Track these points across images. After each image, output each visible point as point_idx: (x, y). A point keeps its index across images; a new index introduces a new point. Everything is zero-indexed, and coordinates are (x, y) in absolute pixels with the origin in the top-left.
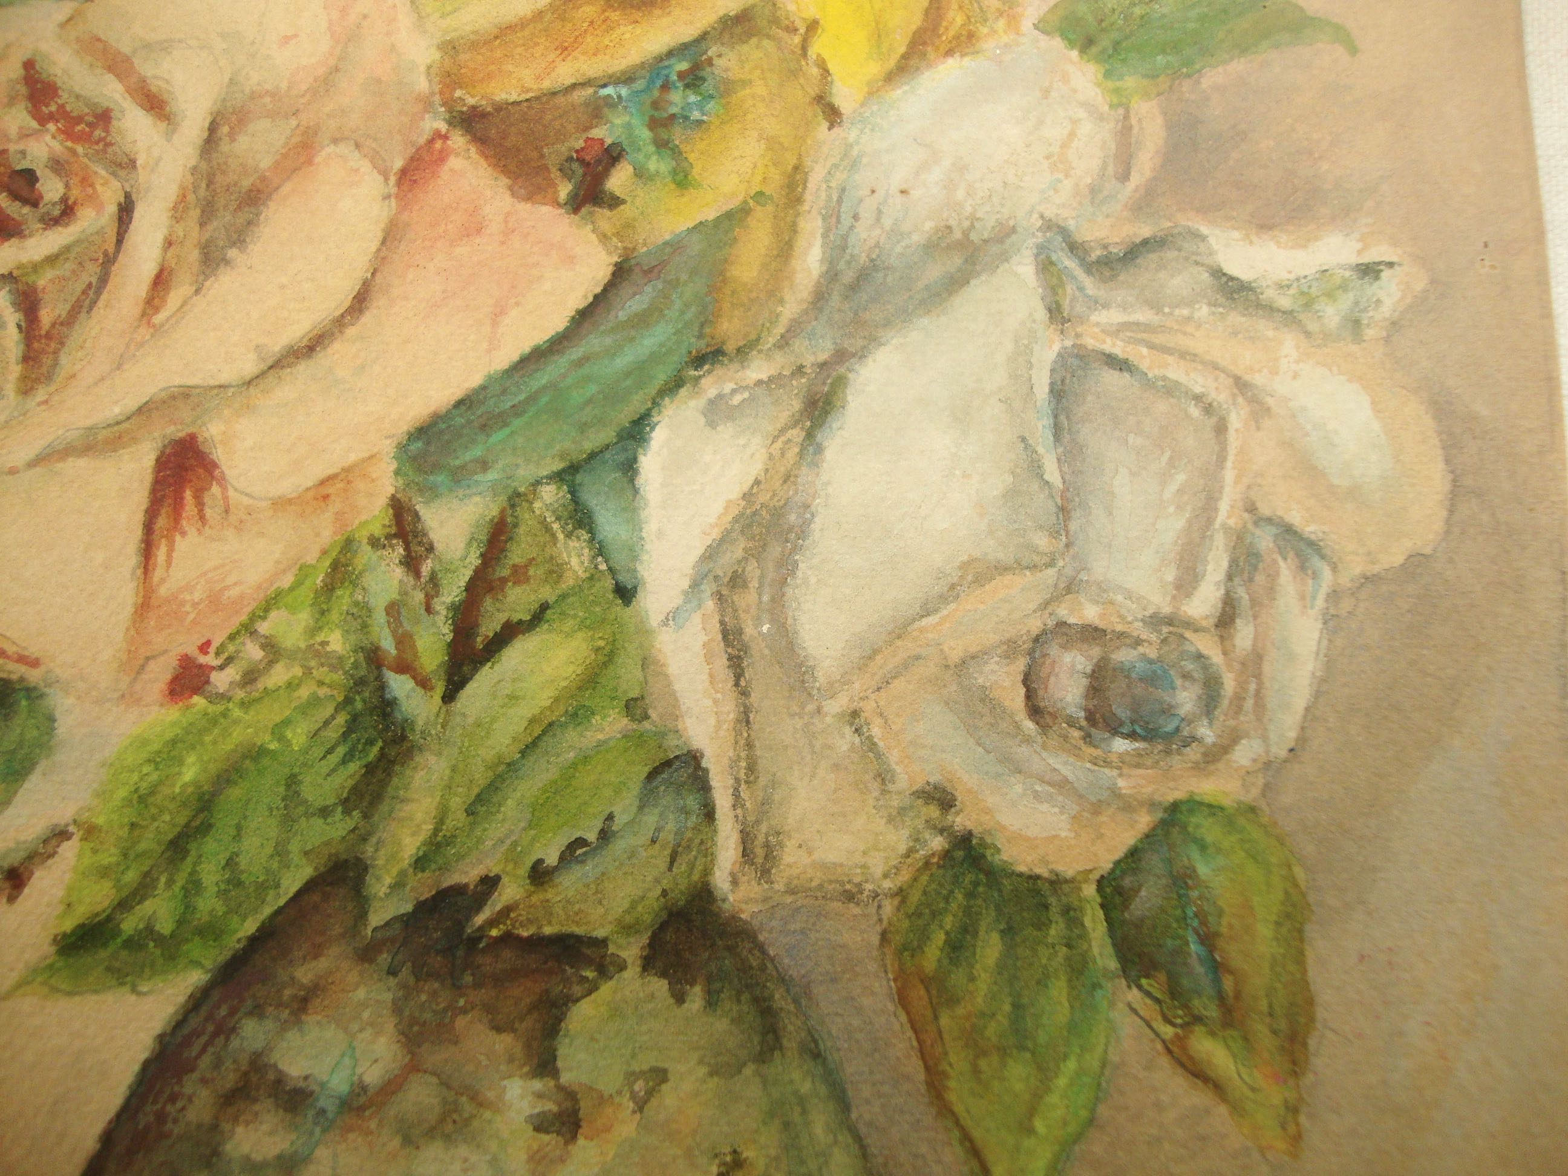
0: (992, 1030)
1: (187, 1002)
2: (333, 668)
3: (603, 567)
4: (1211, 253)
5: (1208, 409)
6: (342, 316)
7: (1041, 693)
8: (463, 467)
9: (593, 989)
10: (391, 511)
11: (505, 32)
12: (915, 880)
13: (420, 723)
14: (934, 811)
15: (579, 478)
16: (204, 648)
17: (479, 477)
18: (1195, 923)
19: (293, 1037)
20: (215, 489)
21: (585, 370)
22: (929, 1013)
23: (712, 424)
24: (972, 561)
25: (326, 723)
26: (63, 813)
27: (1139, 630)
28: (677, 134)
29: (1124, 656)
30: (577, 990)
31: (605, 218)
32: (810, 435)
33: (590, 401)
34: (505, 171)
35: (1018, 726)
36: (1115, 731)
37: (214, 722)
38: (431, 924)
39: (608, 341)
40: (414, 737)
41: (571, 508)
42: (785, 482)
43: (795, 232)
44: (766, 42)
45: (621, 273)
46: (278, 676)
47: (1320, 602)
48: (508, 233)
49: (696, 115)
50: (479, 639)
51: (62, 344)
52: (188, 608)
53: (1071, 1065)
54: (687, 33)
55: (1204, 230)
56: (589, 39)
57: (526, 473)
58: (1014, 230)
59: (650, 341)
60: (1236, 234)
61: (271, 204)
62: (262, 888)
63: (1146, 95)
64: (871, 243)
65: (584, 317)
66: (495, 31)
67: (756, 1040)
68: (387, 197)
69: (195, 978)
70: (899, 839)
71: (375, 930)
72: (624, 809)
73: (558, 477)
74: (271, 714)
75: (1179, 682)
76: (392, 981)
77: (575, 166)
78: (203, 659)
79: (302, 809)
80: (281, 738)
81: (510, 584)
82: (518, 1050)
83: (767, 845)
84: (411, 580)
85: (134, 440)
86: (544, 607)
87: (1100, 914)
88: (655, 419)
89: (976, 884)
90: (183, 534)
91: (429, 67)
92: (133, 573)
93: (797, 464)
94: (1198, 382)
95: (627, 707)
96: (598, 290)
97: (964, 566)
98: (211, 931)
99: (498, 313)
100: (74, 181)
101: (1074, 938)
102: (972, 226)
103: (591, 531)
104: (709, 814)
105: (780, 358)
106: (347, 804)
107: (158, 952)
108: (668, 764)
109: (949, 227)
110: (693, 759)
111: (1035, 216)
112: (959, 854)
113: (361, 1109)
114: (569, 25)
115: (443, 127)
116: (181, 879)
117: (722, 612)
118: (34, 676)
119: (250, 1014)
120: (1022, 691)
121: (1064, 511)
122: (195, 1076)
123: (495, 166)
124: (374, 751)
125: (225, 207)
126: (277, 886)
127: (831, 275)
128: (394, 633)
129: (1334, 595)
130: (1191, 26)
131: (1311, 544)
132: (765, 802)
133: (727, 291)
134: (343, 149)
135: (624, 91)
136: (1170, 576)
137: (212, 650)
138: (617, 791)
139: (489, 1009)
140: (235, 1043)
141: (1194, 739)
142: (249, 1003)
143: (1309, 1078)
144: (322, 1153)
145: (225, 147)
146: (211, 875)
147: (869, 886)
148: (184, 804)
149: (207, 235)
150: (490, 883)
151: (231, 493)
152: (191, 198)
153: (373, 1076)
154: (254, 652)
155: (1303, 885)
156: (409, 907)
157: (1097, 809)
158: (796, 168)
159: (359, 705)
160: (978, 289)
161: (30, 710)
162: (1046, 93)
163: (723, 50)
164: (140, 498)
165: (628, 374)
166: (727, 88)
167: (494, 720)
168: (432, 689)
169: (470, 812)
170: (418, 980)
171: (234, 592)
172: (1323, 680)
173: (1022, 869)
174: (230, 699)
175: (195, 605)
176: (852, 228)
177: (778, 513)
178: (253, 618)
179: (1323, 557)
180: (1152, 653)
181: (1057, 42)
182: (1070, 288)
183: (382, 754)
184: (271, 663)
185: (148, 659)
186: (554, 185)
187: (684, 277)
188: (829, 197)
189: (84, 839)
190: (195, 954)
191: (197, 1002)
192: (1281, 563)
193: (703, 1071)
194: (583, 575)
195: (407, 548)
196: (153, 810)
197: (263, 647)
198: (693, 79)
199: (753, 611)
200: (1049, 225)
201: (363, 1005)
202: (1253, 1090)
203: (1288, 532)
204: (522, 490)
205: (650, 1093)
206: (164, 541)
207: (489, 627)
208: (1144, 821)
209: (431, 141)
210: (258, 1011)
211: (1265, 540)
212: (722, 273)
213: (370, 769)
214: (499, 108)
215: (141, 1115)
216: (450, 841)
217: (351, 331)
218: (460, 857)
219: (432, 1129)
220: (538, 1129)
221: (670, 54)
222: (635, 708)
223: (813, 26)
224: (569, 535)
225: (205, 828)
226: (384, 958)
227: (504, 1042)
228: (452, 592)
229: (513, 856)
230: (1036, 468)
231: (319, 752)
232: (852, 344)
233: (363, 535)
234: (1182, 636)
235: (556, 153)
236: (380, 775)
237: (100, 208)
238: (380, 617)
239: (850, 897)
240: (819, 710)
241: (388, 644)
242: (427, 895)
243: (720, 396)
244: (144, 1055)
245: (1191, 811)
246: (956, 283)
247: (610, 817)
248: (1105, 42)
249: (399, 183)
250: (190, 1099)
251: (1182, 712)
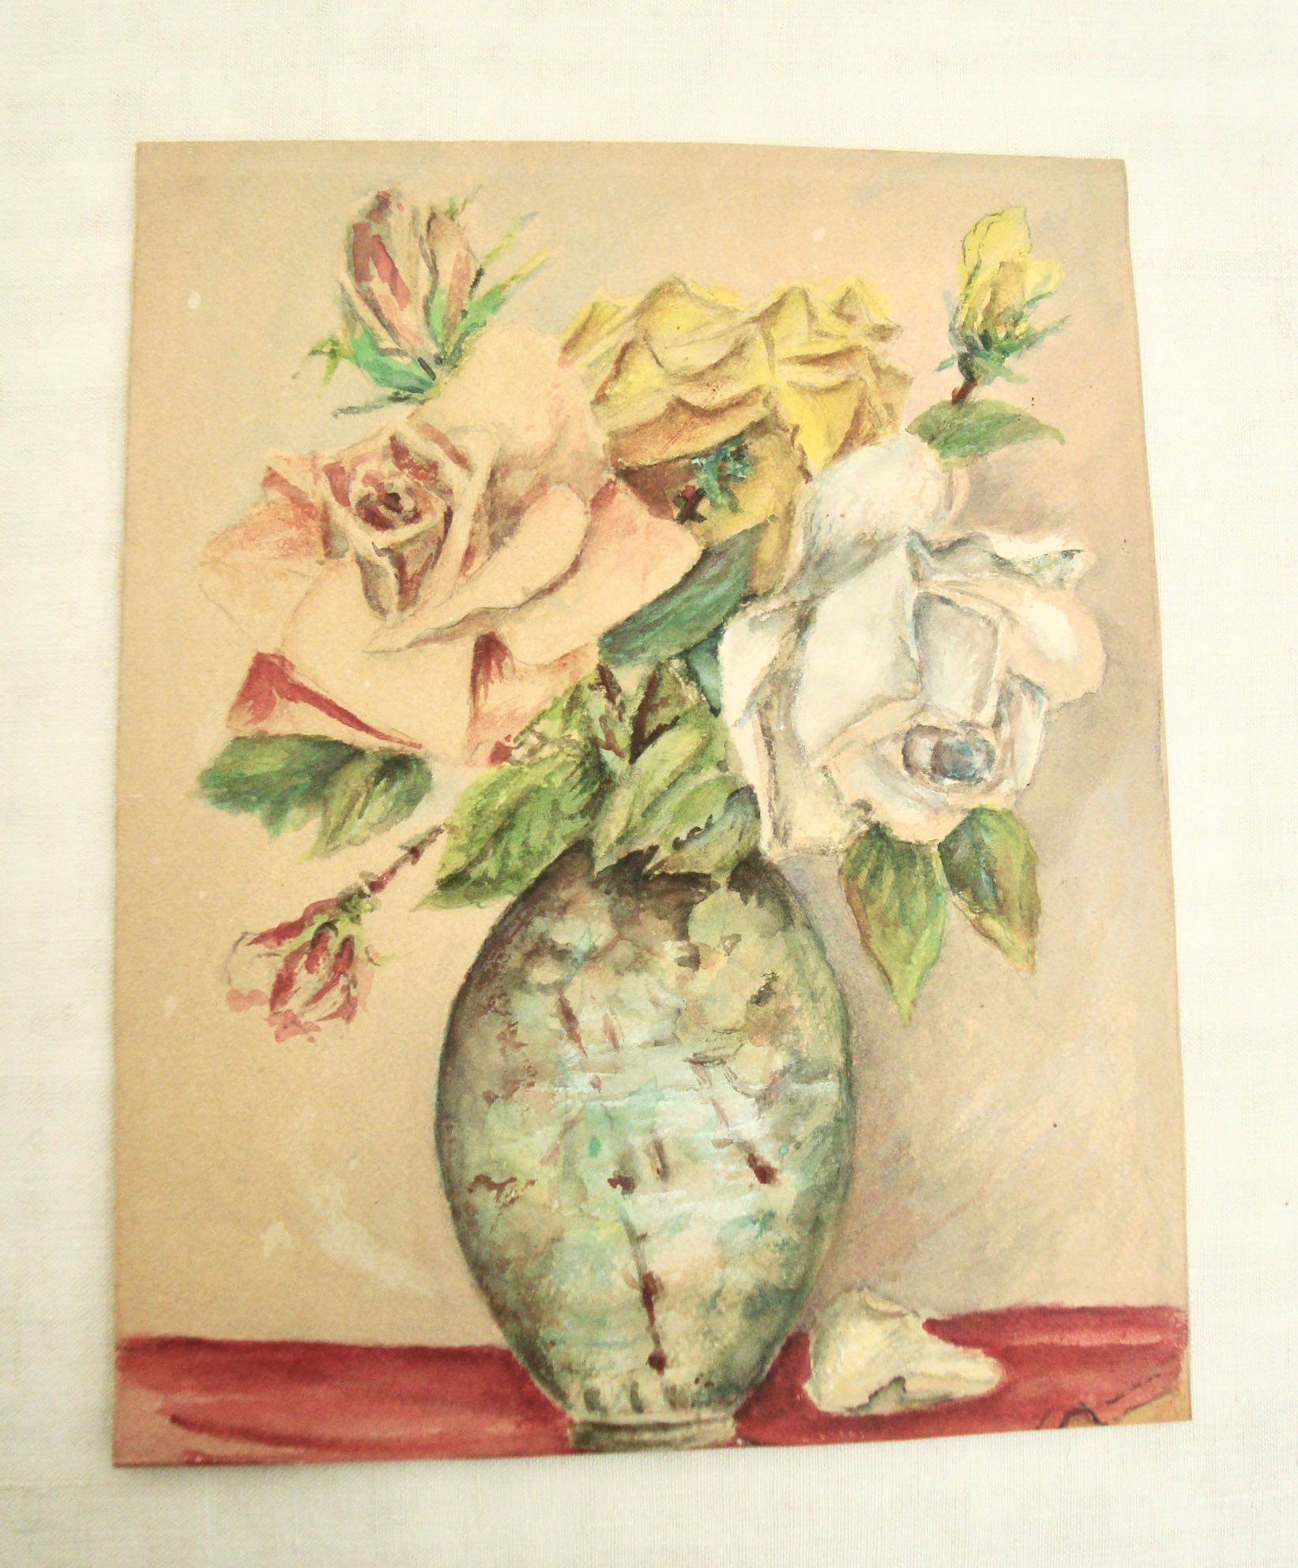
0: (890, 916)
1: (505, 912)
2: (574, 748)
3: (704, 699)
4: (991, 546)
5: (989, 623)
6: (566, 573)
7: (910, 758)
8: (633, 650)
9: (705, 898)
10: (598, 672)
11: (642, 428)
12: (854, 845)
13: (619, 773)
14: (862, 812)
15: (690, 656)
16: (508, 738)
17: (641, 655)
18: (984, 865)
19: (559, 925)
20: (507, 660)
21: (690, 603)
22: (860, 907)
23: (752, 630)
24: (878, 696)
25: (572, 774)
26: (438, 820)
27: (955, 728)
28: (731, 484)
29: (948, 740)
30: (697, 898)
31: (696, 525)
32: (799, 636)
33: (693, 618)
34: (646, 501)
35: (899, 772)
36: (945, 776)
37: (514, 774)
38: (626, 870)
39: (700, 589)
40: (617, 780)
41: (687, 670)
42: (788, 659)
43: (790, 536)
44: (773, 437)
45: (706, 555)
46: (547, 751)
47: (1042, 715)
48: (648, 533)
49: (740, 475)
50: (646, 734)
51: (419, 585)
52: (498, 719)
53: (928, 932)
54: (734, 431)
55: (988, 534)
56: (685, 433)
57: (664, 654)
58: (895, 535)
59: (721, 590)
60: (1003, 536)
61: (526, 515)
62: (541, 854)
63: (960, 466)
64: (827, 541)
65: (689, 576)
66: (636, 427)
67: (782, 921)
68: (586, 513)
69: (507, 900)
70: (847, 826)
71: (599, 873)
72: (717, 812)
73: (680, 656)
74: (545, 769)
75: (974, 753)
76: (608, 897)
77: (681, 500)
78: (507, 744)
79: (560, 816)
80: (549, 782)
81: (660, 708)
82: (670, 927)
83: (785, 828)
84: (611, 705)
85: (462, 635)
86: (677, 718)
87: (940, 860)
88: (725, 627)
89: (881, 847)
90: (493, 682)
91: (604, 445)
92: (468, 702)
93: (794, 650)
94: (984, 609)
95: (718, 765)
96: (695, 563)
97: (873, 699)
98: (517, 876)
99: (645, 575)
100: (419, 499)
101: (928, 872)
102: (876, 533)
103: (698, 682)
104: (758, 815)
105: (783, 597)
106: (583, 813)
107: (490, 887)
108: (737, 791)
109: (864, 534)
110: (749, 789)
111: (906, 528)
112: (874, 833)
113: (594, 959)
114: (674, 425)
115: (613, 478)
116: (500, 850)
117: (761, 721)
118: (419, 753)
119: (537, 915)
120: (902, 756)
121: (920, 673)
122: (510, 946)
123: (641, 499)
124: (596, 787)
125: (501, 515)
126: (549, 853)
127: (808, 557)
128: (604, 731)
129: (1048, 712)
130: (983, 430)
131: (1038, 688)
132: (783, 810)
133: (758, 564)
134: (563, 487)
135: (704, 461)
136: (970, 702)
137: (512, 739)
138: (715, 805)
139: (655, 909)
140: (530, 929)
141: (981, 779)
142: (537, 910)
143: (1038, 938)
144: (576, 980)
145: (499, 484)
146: (515, 849)
147: (832, 847)
148: (500, 815)
149: (492, 530)
150: (654, 849)
151: (515, 661)
152: (483, 510)
153: (600, 943)
154: (533, 740)
155: (1034, 846)
156: (615, 862)
157: (937, 811)
158: (790, 503)
159: (587, 765)
160: (879, 564)
161: (419, 771)
162: (911, 465)
163: (754, 441)
164: (468, 664)
165: (711, 605)
166: (755, 461)
167: (654, 772)
168: (624, 757)
169: (644, 815)
170: (620, 896)
171: (521, 711)
172: (1043, 752)
173: (903, 839)
174: (522, 763)
175: (501, 717)
176: (817, 534)
177: (786, 673)
178: (532, 723)
179: (1043, 694)
180: (962, 738)
181: (917, 438)
182: (922, 563)
183: (600, 789)
184: (542, 746)
185: (479, 744)
186: (670, 509)
187: (737, 557)
188: (806, 518)
189: (450, 833)
190: (510, 888)
191: (510, 910)
192: (1023, 695)
193: (756, 935)
194: (695, 703)
195: (608, 690)
196: (484, 818)
197: (538, 737)
198: (739, 455)
199: (776, 720)
200: (913, 532)
201: (594, 908)
202: (1013, 944)
203: (1027, 683)
204: (663, 662)
205: (733, 946)
206: (482, 686)
207: (651, 727)
208: (959, 818)
209: (607, 485)
210: (542, 913)
211: (1016, 686)
212: (756, 556)
213: (594, 796)
214: (643, 468)
215: (484, 965)
216: (635, 829)
217: (570, 581)
218: (639, 837)
219: (630, 966)
220: (679, 965)
221: (726, 442)
222: (722, 765)
223: (796, 428)
224: (687, 683)
225: (511, 827)
226: (603, 886)
227: (663, 924)
228: (632, 710)
229: (665, 835)
230: (906, 652)
231: (567, 789)
232: (817, 592)
233: (585, 684)
234: (975, 731)
235: (672, 492)
236: (599, 799)
237: (434, 514)
238: (597, 723)
239: (823, 853)
240: (808, 766)
241: (602, 736)
242: (623, 856)
243: (756, 617)
244: (484, 937)
245: (981, 813)
246: (868, 561)
247: (711, 817)
248: (941, 438)
249: (592, 506)
250: (509, 957)
251: (976, 766)
